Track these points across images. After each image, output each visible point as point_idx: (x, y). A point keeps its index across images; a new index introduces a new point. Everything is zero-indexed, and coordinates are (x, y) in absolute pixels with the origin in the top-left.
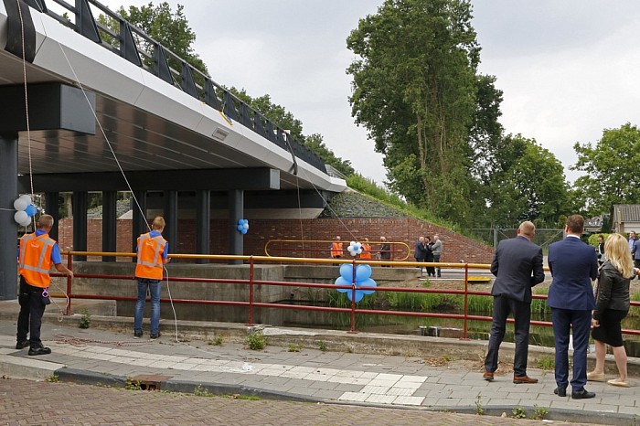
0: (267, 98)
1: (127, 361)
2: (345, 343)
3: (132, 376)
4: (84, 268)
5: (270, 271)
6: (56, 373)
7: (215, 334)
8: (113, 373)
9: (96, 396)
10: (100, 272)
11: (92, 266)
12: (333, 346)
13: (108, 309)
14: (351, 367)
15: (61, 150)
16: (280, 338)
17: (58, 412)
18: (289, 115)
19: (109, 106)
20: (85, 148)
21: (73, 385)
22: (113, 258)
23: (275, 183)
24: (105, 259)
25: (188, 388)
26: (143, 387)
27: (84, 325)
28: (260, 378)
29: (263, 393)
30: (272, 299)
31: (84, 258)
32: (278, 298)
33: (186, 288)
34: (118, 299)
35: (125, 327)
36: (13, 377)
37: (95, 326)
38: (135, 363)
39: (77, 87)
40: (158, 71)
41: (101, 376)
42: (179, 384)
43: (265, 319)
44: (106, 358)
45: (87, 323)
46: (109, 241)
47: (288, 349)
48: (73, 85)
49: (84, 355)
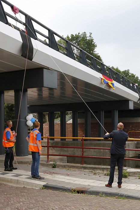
0: (128, 71)
1: (71, 182)
3: (74, 188)
4: (53, 143)
5: (130, 144)
6: (44, 186)
7: (107, 171)
8: (66, 186)
9: (59, 195)
10: (60, 145)
11: (57, 143)
13: (63, 160)
15: (43, 95)
16: (134, 173)
17: (45, 202)
18: (137, 77)
19: (62, 77)
20: (53, 94)
21: (50, 191)
22: (65, 139)
23: (131, 106)
24: (62, 139)
25: (97, 193)
26: (78, 192)
27: (54, 166)
28: (126, 190)
29: (128, 196)
30: (131, 156)
31: (53, 139)
32: (133, 155)
33: (94, 151)
34: (67, 156)
35: (70, 167)
36: (28, 187)
37: (58, 167)
38: (75, 183)
39: (50, 70)
40: (82, 61)
41: (61, 187)
42: (93, 192)
43: (127, 164)
44: (63, 180)
45: (55, 166)
46: (63, 132)
47: (138, 178)
48: (48, 69)
49: (55, 179)
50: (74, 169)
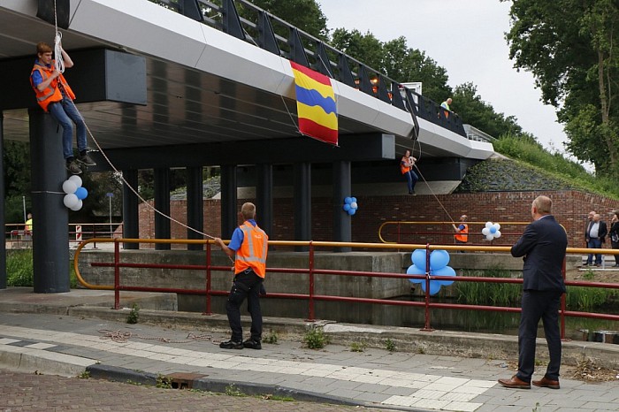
0: (402, 41)
1: (166, 358)
2: (417, 342)
3: (165, 373)
4: (167, 257)
5: (384, 260)
6: (88, 369)
7: (271, 331)
8: (146, 371)
9: (120, 392)
10: (185, 263)
11: (176, 256)
12: (403, 345)
13: (167, 303)
14: (416, 370)
16: (343, 336)
17: (73, 406)
20: (134, 122)
21: (103, 382)
23: (388, 150)
24: (191, 246)
25: (220, 387)
26: (175, 385)
27: (132, 319)
28: (302, 378)
29: (299, 394)
32: (395, 292)
34: (179, 292)
35: (174, 322)
36: (46, 373)
37: (143, 322)
38: (174, 361)
39: (125, 52)
40: (226, 25)
41: (132, 373)
42: (211, 383)
44: (145, 355)
45: (135, 318)
47: (350, 348)
48: (119, 49)
49: (123, 351)
50: (184, 327)
